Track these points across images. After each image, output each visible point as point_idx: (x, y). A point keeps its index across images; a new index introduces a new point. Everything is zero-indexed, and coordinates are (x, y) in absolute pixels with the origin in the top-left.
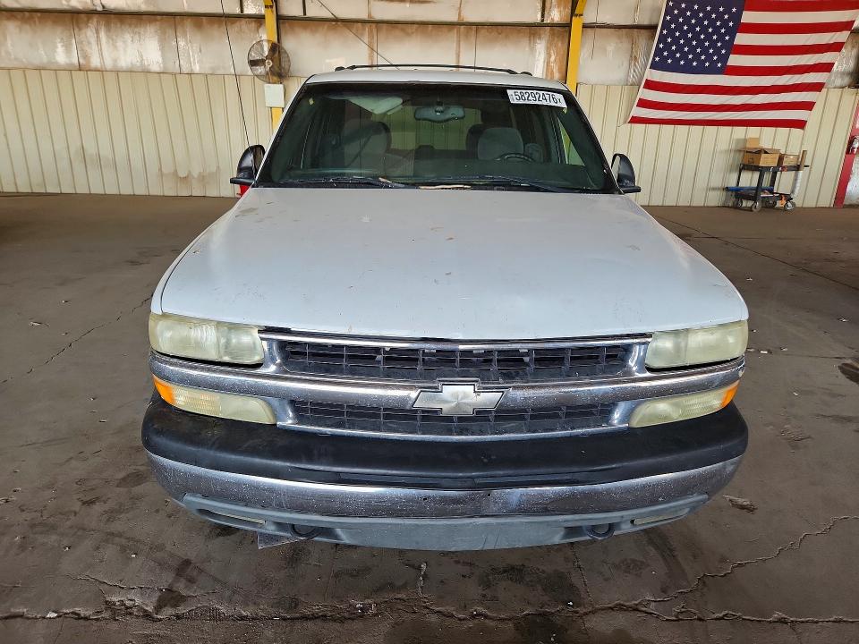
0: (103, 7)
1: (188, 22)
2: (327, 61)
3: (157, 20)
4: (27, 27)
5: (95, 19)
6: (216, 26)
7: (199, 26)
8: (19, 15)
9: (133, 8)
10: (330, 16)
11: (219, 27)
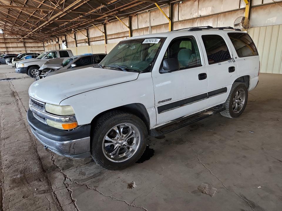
0: (200, 16)
1: (222, 15)
2: (268, 19)
3: (213, 16)
4: (183, 25)
5: (198, 19)
6: (230, 14)
7: (225, 16)
8: (182, 22)
9: (208, 14)
10: (273, 2)
11: (231, 15)
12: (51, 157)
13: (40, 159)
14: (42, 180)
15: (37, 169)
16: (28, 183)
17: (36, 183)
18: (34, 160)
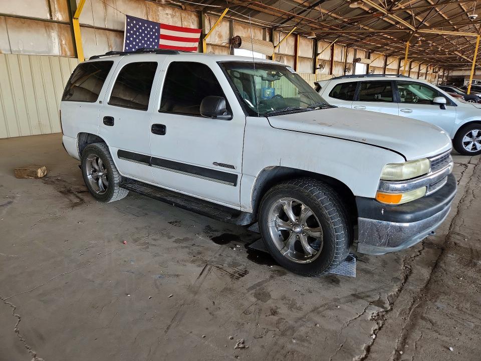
12: (417, 258)
13: (435, 266)
14: (453, 243)
15: (450, 256)
16: (472, 250)
17: (462, 245)
18: (445, 270)
